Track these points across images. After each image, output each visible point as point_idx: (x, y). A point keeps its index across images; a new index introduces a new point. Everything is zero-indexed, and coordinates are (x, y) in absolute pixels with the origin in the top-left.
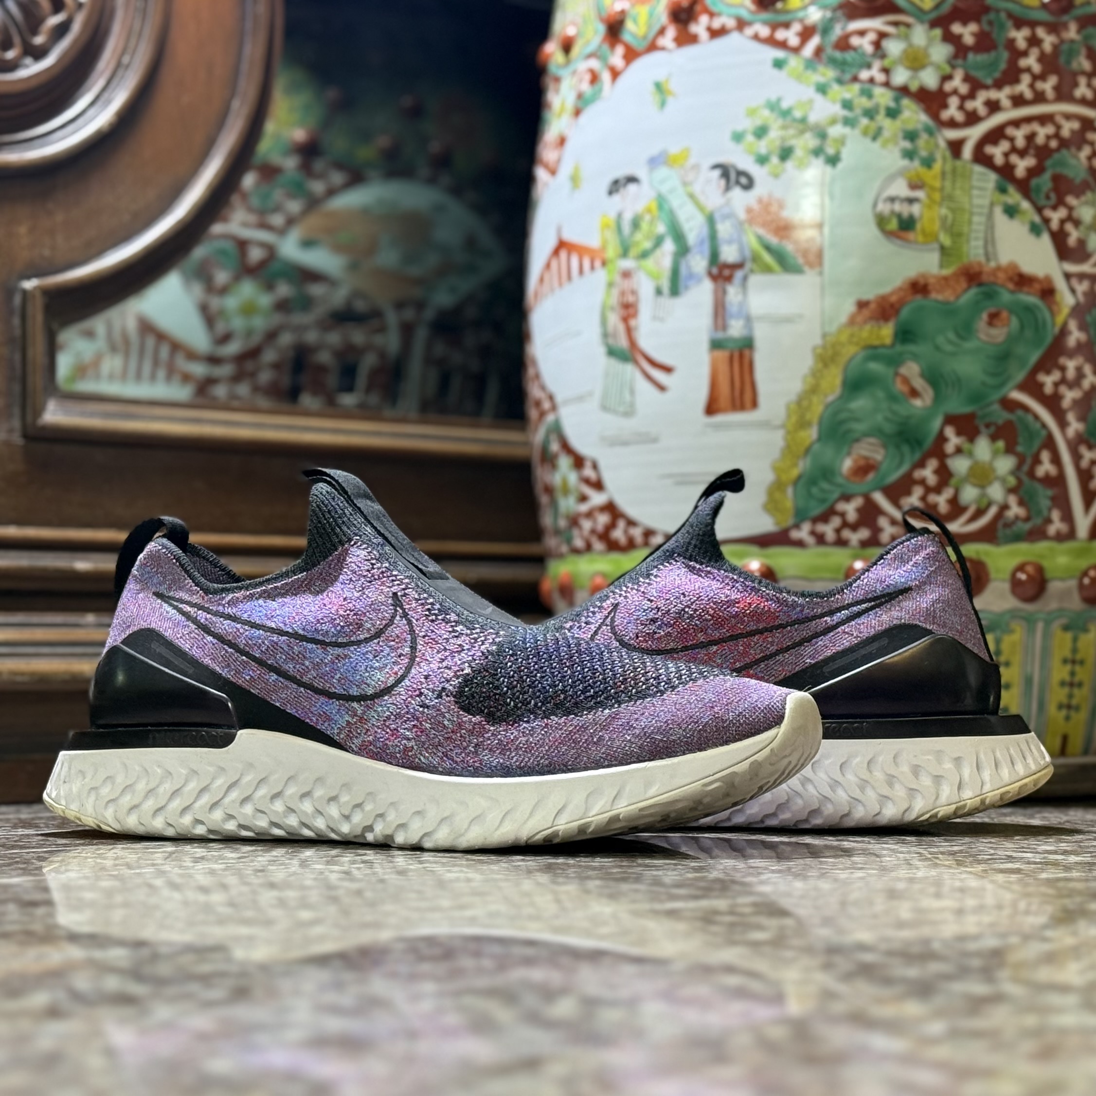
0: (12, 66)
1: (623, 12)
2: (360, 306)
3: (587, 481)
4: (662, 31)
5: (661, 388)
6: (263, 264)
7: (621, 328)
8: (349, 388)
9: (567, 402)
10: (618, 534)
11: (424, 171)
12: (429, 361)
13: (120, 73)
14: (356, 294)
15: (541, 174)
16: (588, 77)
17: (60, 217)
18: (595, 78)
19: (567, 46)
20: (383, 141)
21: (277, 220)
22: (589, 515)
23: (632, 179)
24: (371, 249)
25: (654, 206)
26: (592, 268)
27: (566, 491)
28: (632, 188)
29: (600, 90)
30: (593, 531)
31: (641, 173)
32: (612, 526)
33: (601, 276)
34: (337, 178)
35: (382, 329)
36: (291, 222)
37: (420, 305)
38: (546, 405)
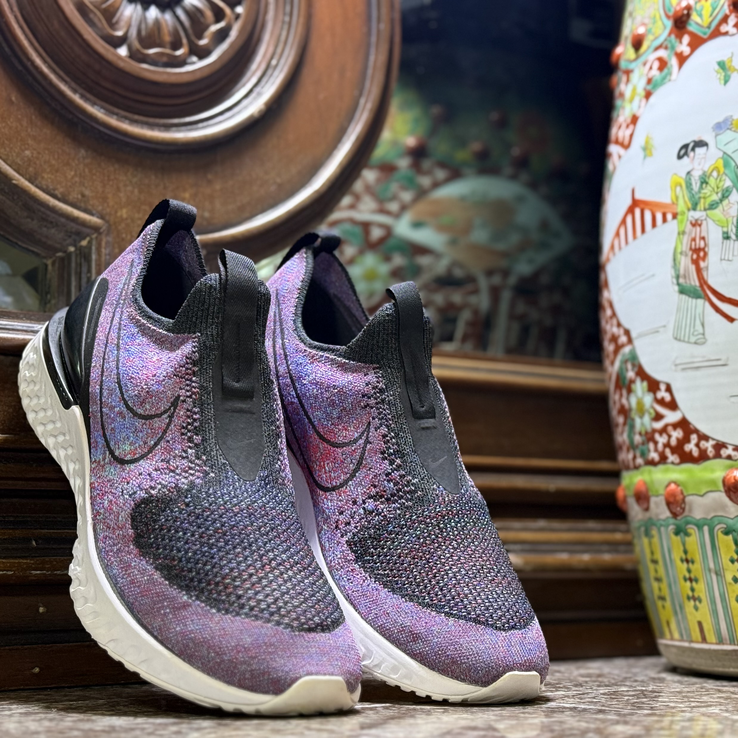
0: (181, 62)
1: (689, 8)
2: (458, 273)
3: (661, 402)
4: (725, 19)
5: (731, 320)
6: (382, 241)
7: (693, 268)
8: (449, 338)
9: (640, 336)
10: (691, 447)
11: (508, 170)
12: (512, 316)
13: (269, 72)
14: (455, 264)
15: (613, 149)
16: (656, 65)
17: (218, 186)
18: (663, 64)
19: (637, 44)
20: (476, 146)
21: (394, 207)
22: (663, 431)
23: (700, 144)
24: (467, 229)
25: (721, 163)
26: (665, 220)
27: (641, 412)
28: (700, 151)
29: (670, 74)
30: (667, 445)
31: (708, 138)
32: (686, 439)
33: (673, 226)
34: (441, 174)
35: (476, 292)
36: (404, 208)
37: (506, 273)
38: (623, 339)
